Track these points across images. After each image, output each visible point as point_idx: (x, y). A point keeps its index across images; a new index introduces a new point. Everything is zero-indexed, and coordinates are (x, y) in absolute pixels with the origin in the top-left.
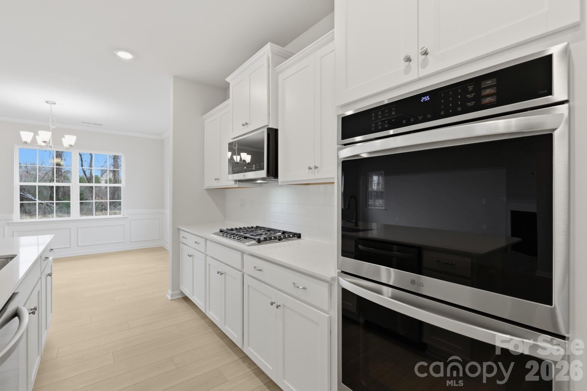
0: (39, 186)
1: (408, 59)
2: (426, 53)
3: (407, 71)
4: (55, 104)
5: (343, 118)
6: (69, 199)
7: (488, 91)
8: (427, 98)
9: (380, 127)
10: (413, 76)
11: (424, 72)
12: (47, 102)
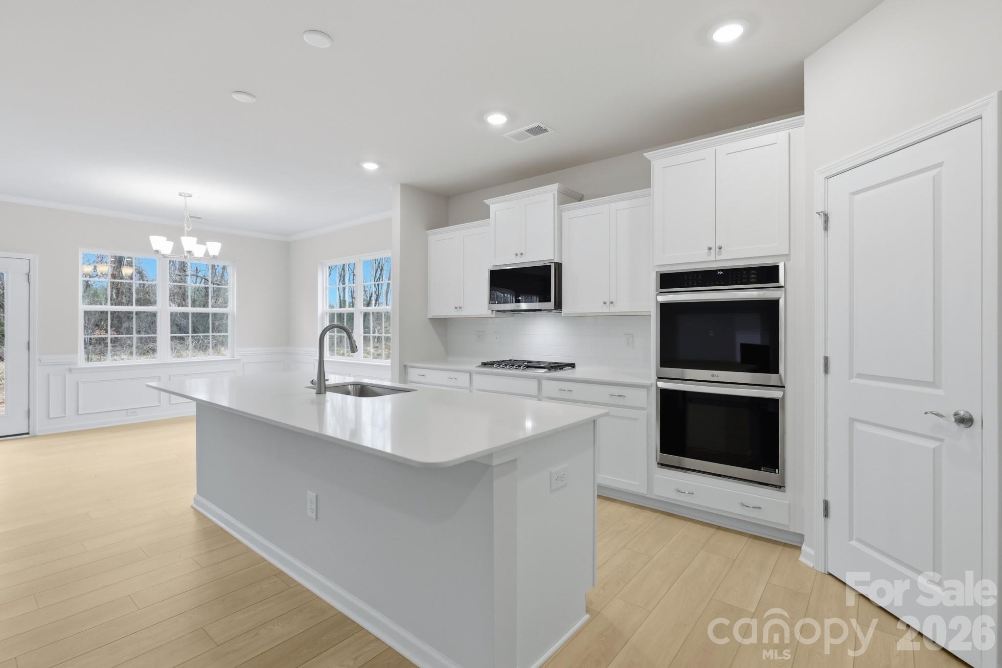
0: (113, 313)
1: (710, 249)
2: (720, 248)
3: (709, 254)
4: (191, 196)
5: (661, 275)
6: (155, 333)
7: (753, 276)
8: (721, 273)
9: (690, 285)
10: (712, 258)
11: (718, 258)
12: (180, 195)
